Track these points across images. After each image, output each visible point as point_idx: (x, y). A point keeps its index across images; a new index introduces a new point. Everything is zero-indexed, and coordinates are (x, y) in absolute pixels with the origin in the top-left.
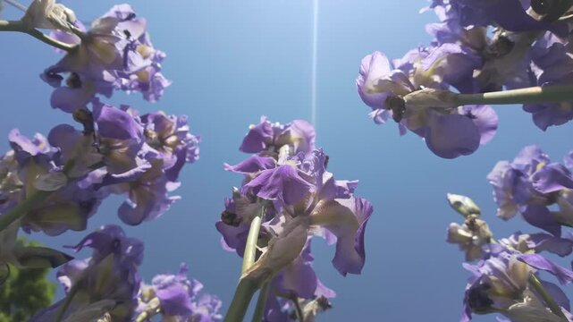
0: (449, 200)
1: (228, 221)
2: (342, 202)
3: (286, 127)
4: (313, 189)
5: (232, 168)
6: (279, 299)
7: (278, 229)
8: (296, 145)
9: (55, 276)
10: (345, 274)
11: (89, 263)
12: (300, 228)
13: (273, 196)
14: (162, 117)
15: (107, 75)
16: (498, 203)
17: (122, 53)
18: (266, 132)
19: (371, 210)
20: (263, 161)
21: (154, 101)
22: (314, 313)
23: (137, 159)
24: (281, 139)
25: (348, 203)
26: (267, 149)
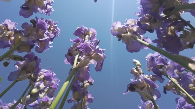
0: (133, 61)
1: (69, 54)
2: (100, 54)
3: (89, 29)
4: (93, 50)
5: (72, 40)
6: (79, 81)
7: (82, 59)
8: (91, 35)
9: (14, 65)
10: (97, 71)
11: (24, 63)
12: (88, 59)
13: (83, 50)
14: (51, 21)
15: (39, 9)
16: (147, 66)
17: (46, 5)
18: (82, 30)
19: (106, 57)
20: (81, 40)
21: (48, 16)
22: (88, 86)
23: (45, 34)
24: (86, 33)
25: (101, 55)
26: (82, 35)
